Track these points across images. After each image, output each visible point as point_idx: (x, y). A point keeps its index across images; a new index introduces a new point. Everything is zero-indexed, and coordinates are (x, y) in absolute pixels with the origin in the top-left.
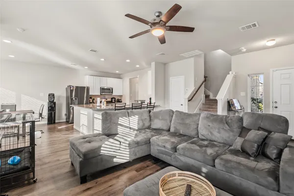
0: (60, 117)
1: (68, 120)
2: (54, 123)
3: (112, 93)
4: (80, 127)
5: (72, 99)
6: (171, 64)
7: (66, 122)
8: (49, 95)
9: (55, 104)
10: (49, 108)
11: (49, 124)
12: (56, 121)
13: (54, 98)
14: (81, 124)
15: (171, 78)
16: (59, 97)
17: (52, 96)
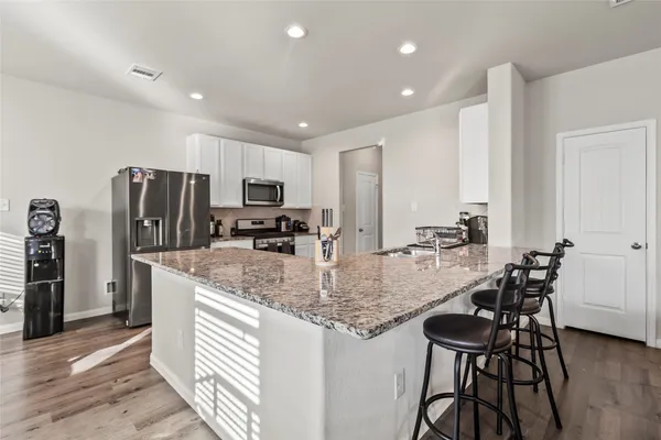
0: (86, 299)
1: (120, 308)
2: (60, 326)
3: (282, 200)
4: (192, 384)
5: (138, 224)
6: (552, 80)
7: (115, 315)
8: (32, 208)
9: (61, 243)
10: (29, 263)
11: (36, 336)
12: (69, 317)
13: (57, 219)
14: (199, 373)
15: (560, 136)
16: (81, 216)
17: (45, 210)
